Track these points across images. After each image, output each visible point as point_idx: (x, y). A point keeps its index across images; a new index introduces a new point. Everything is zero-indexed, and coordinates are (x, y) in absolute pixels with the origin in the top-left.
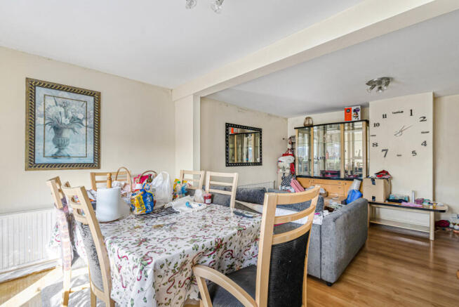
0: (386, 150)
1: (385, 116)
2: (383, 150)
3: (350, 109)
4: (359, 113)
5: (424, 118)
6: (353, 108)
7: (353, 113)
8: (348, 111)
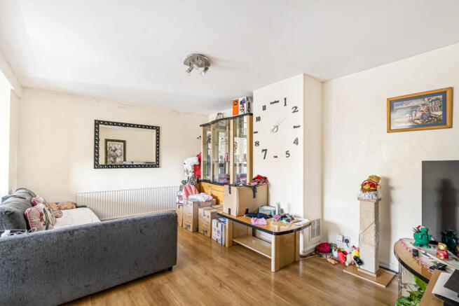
0: (266, 150)
1: (264, 108)
2: (263, 151)
3: (237, 101)
4: (245, 105)
5: (296, 108)
6: (240, 100)
7: (240, 106)
8: (236, 103)
